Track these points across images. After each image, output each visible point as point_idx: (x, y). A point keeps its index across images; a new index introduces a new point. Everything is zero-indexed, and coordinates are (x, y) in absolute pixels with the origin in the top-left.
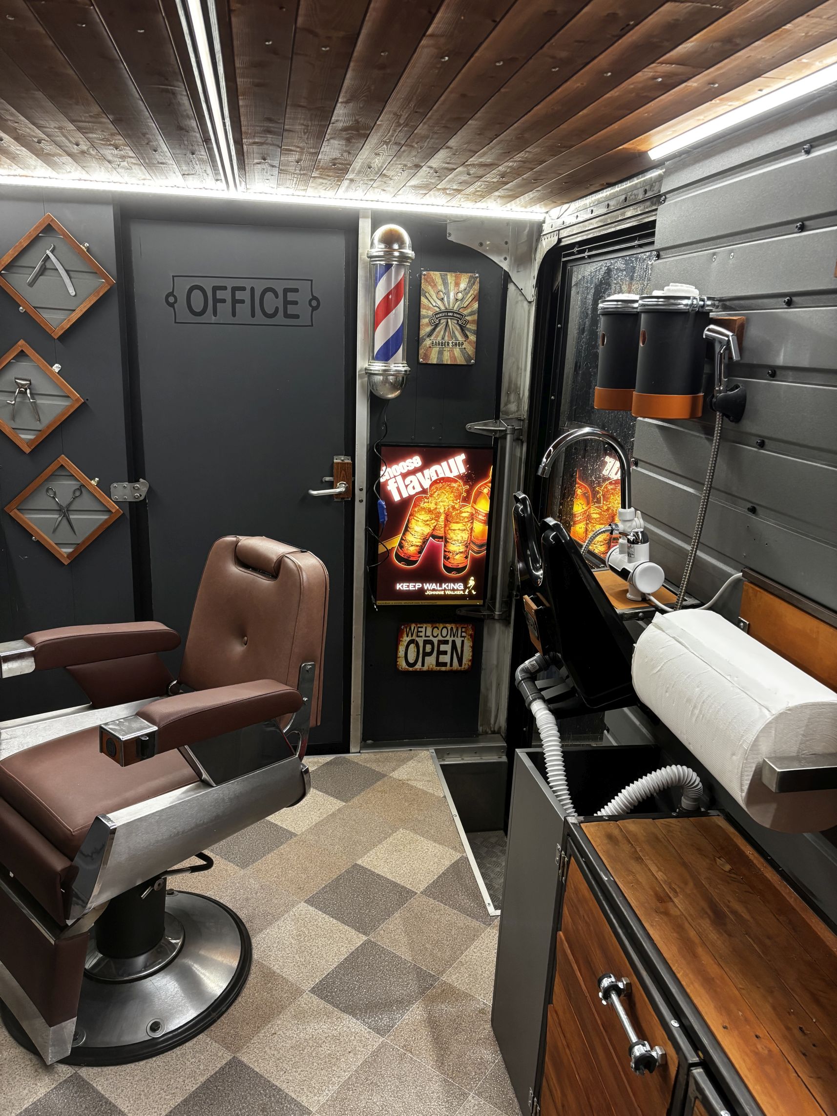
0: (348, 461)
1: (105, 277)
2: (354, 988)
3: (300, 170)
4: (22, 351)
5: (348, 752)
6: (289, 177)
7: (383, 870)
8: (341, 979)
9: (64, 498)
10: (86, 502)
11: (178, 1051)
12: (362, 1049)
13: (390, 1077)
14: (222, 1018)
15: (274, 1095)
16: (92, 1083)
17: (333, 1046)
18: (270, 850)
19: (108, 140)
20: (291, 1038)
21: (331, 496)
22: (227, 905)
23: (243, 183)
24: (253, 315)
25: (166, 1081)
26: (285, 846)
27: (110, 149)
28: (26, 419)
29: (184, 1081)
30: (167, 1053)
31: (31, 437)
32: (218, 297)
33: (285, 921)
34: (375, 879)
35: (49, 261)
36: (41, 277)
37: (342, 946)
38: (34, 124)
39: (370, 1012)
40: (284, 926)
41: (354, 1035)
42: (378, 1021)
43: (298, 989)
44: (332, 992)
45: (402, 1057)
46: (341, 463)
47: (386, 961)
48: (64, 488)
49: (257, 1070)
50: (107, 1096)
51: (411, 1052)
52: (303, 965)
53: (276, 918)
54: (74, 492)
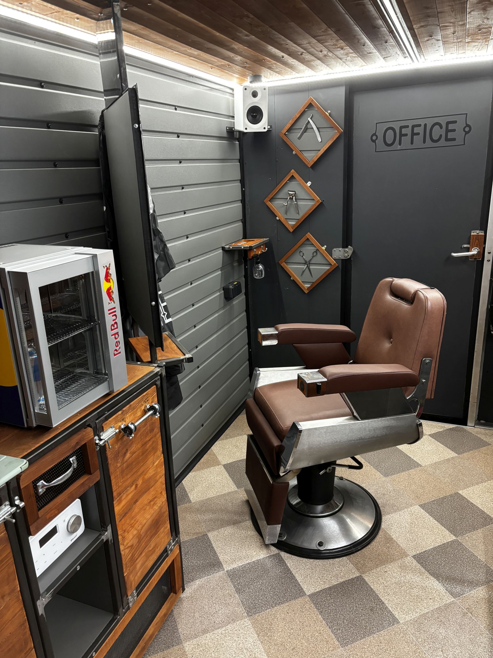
0: (482, 233)
1: (337, 129)
2: (441, 565)
3: (457, 39)
4: (293, 176)
5: (466, 425)
6: (451, 45)
7: (477, 501)
8: (433, 556)
9: (308, 256)
10: (318, 259)
11: (331, 561)
12: (439, 600)
13: (454, 622)
14: (358, 553)
15: (379, 604)
16: (285, 561)
17: (421, 592)
18: (403, 471)
19: (336, 45)
20: (396, 578)
21: (467, 257)
22: (372, 494)
23: (422, 56)
24: (424, 142)
25: (322, 574)
26: (413, 470)
27: (339, 51)
28: (293, 214)
29: (331, 578)
30: (325, 560)
31: (294, 223)
32: (403, 133)
33: (405, 513)
34: (469, 505)
35: (309, 124)
36: (305, 133)
37: (438, 538)
38: (295, 43)
39: (449, 581)
40: (403, 515)
41: (435, 590)
42: (453, 588)
43: (405, 552)
44: (426, 562)
45: (465, 614)
46: (476, 235)
47: (466, 556)
48: (308, 251)
49: (372, 587)
50: (291, 570)
51: (472, 614)
52: (410, 540)
53: (399, 509)
54: (313, 254)
